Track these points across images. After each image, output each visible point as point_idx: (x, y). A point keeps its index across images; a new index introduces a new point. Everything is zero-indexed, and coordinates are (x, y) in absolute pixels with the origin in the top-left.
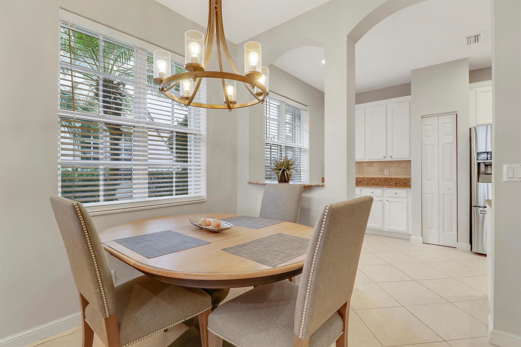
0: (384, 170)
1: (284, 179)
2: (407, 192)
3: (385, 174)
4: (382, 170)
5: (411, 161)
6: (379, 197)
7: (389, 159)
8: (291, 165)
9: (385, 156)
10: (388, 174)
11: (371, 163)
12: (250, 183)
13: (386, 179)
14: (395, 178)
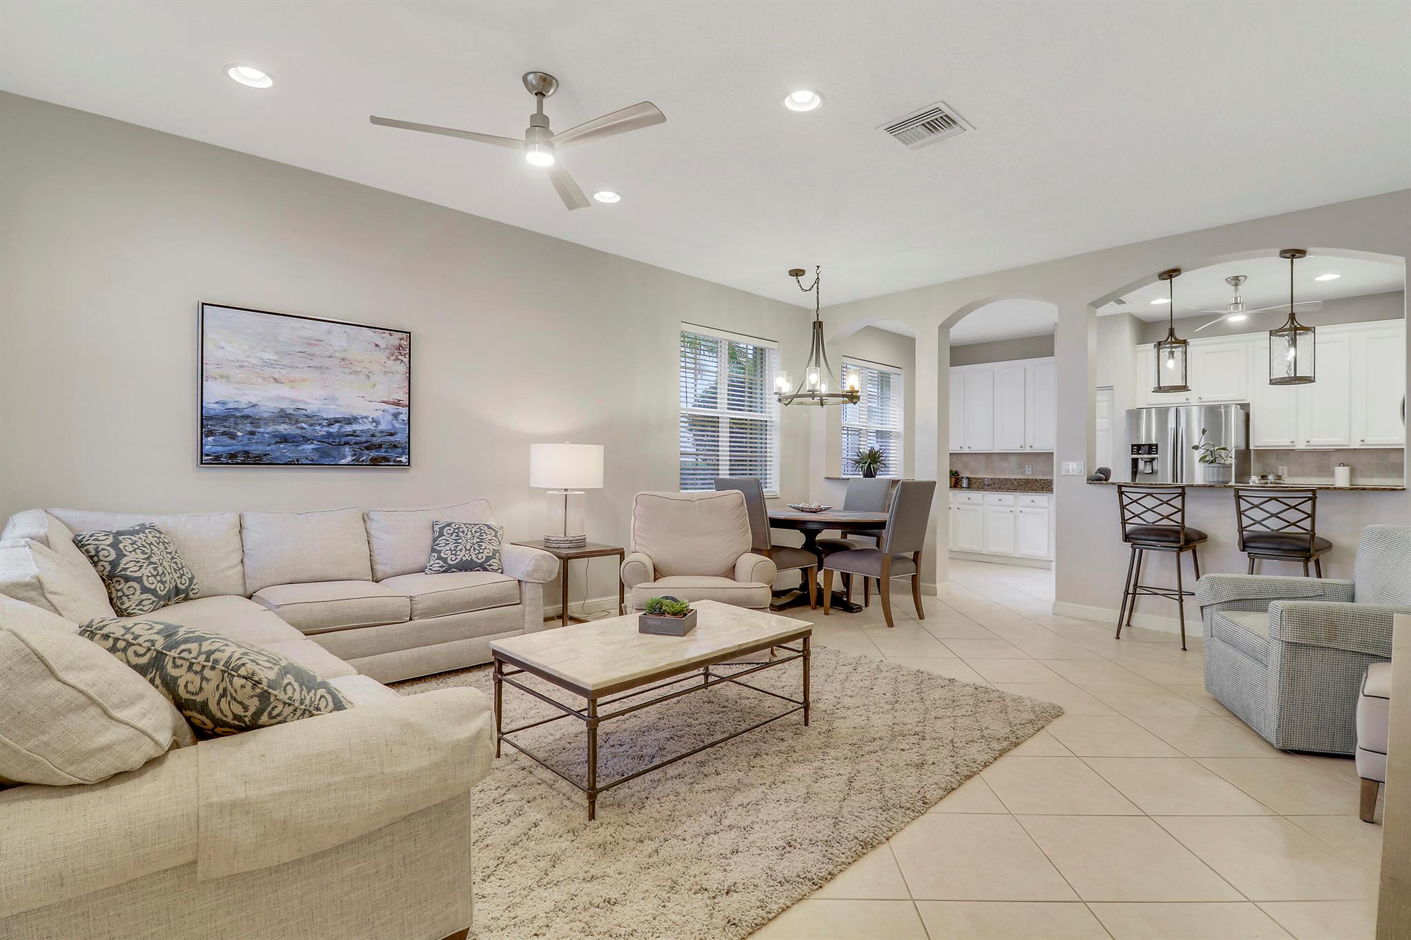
0: (1025, 467)
1: (869, 474)
2: (1049, 499)
3: (1027, 473)
4: (1021, 468)
5: (1053, 453)
6: (1010, 506)
7: (1028, 450)
8: (879, 457)
9: (1023, 445)
10: (1030, 473)
11: (1005, 456)
12: (828, 478)
13: (1027, 481)
14: (1041, 480)
